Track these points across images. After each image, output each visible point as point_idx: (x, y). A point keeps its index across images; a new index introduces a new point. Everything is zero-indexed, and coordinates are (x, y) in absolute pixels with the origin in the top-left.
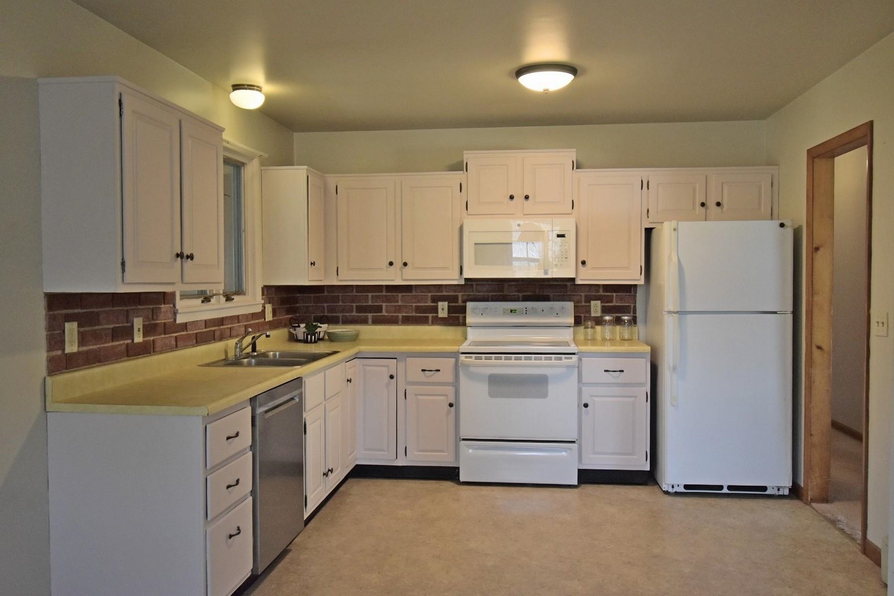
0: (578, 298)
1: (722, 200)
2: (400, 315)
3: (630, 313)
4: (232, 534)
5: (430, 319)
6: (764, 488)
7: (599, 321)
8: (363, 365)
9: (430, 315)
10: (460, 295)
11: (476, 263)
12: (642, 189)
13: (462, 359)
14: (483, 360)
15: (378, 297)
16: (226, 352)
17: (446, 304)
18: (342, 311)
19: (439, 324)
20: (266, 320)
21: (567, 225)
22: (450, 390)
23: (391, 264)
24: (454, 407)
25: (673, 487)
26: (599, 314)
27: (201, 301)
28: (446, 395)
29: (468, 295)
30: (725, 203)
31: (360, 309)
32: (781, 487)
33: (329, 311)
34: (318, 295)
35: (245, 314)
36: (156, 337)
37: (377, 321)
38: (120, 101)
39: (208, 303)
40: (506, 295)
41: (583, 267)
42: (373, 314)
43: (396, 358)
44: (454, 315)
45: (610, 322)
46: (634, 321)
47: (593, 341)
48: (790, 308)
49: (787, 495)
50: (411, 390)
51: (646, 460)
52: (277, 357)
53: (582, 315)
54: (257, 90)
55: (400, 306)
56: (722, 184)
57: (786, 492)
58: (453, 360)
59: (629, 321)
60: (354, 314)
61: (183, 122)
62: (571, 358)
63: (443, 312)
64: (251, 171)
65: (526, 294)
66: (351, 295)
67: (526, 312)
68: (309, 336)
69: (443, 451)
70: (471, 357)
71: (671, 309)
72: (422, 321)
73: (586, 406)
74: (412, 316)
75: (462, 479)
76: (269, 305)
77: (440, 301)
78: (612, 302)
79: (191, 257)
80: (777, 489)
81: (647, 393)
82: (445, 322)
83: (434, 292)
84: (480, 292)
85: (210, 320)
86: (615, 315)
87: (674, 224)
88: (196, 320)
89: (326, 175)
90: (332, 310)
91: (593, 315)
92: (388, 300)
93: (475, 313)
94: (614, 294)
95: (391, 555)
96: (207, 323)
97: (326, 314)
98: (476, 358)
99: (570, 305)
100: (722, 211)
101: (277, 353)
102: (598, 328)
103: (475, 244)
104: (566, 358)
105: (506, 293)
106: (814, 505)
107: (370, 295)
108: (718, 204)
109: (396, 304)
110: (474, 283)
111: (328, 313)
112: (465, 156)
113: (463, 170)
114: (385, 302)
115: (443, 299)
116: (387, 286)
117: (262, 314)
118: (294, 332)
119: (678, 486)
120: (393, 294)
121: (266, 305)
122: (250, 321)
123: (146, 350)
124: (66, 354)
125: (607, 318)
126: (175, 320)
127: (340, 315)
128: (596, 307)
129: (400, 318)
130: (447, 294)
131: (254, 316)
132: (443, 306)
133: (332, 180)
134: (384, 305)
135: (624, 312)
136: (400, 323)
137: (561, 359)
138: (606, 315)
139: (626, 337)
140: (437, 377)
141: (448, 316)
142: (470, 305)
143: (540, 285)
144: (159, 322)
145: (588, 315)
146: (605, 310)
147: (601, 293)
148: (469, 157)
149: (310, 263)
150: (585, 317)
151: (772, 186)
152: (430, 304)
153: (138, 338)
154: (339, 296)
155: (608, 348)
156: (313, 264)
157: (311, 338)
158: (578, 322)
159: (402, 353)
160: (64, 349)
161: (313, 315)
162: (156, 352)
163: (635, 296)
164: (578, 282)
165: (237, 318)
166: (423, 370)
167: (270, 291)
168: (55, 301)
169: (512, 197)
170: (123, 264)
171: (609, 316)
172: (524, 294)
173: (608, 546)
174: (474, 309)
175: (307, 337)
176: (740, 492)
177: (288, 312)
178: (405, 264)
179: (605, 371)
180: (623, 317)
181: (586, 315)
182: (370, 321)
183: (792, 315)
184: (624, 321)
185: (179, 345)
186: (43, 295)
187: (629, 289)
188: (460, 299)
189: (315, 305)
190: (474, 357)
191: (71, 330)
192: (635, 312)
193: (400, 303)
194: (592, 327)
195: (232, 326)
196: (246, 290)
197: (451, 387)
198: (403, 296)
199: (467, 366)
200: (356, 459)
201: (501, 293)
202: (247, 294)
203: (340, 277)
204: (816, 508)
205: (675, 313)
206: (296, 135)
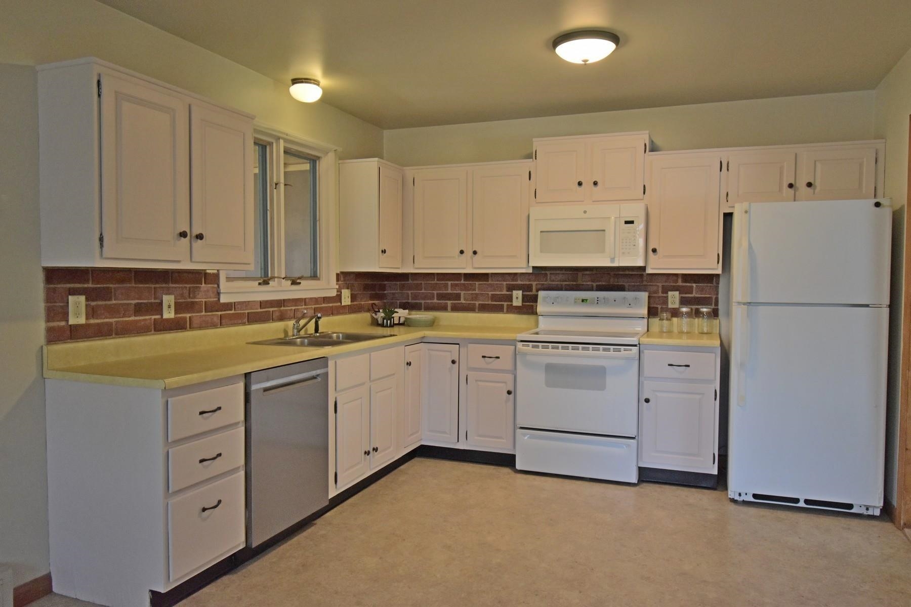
0: (655, 288)
1: (815, 181)
2: (476, 302)
3: (711, 305)
4: (206, 507)
5: (505, 308)
6: (850, 506)
7: (675, 313)
8: (428, 350)
9: (505, 304)
10: (534, 284)
11: (541, 252)
12: (721, 171)
13: (520, 347)
14: (540, 349)
15: (457, 285)
16: (286, 332)
17: (520, 293)
18: (425, 298)
19: (514, 313)
20: (343, 304)
21: (636, 211)
22: (510, 377)
23: (462, 252)
24: (513, 394)
25: (740, 495)
26: (676, 306)
27: (258, 283)
28: (505, 383)
29: (542, 284)
30: (818, 184)
31: (441, 297)
32: (870, 506)
33: (413, 299)
34: (403, 282)
35: (315, 298)
36: (194, 315)
37: (455, 309)
38: (99, 82)
39: (267, 286)
40: (580, 285)
41: (655, 255)
42: (451, 302)
43: (458, 344)
44: (528, 304)
45: (689, 315)
46: (715, 314)
47: (670, 333)
48: (887, 301)
49: (878, 516)
50: (472, 375)
51: (714, 463)
52: (341, 339)
53: (659, 307)
54: (314, 84)
55: (477, 294)
56: (815, 161)
57: (877, 513)
58: (513, 347)
59: (708, 314)
60: (435, 301)
61: (193, 108)
62: (631, 350)
63: (517, 301)
64: (326, 165)
65: (600, 283)
66: (431, 283)
67: (598, 301)
68: (385, 321)
69: (501, 438)
70: (528, 346)
71: (740, 299)
72: (498, 309)
73: (647, 401)
74: (488, 304)
75: (518, 467)
76: (347, 290)
77: (515, 290)
78: (692, 294)
79: (200, 237)
80: (865, 508)
81: (716, 391)
82: (519, 310)
83: (509, 281)
84: (553, 281)
85: (267, 301)
86: (694, 307)
87: (745, 205)
88: (248, 300)
89: (405, 168)
90: (415, 297)
91: (670, 306)
92: (466, 288)
93: (546, 301)
94: (694, 285)
95: (404, 540)
96: (262, 304)
97: (410, 301)
98: (533, 347)
99: (644, 296)
100: (814, 193)
101: (341, 335)
102: (675, 320)
103: (541, 232)
104: (625, 350)
105: (580, 282)
106: (906, 530)
107: (450, 283)
108: (809, 185)
109: (474, 292)
110: (548, 272)
111: (412, 300)
112: (535, 144)
113: (532, 158)
114: (463, 290)
115: (518, 288)
116: (465, 275)
117: (339, 298)
118: (375, 317)
119: (746, 494)
120: (471, 282)
121: (343, 291)
122: (322, 304)
123: (177, 326)
124: (70, 325)
125: (684, 310)
126: (219, 299)
127: (423, 302)
128: (674, 298)
129: (477, 305)
130: (522, 283)
131: (326, 299)
132: (517, 295)
133: (410, 172)
134: (462, 293)
135: (703, 305)
136: (477, 311)
137: (619, 350)
138: (683, 306)
139: (705, 330)
140: (495, 364)
141: (522, 305)
142: (541, 294)
143: (615, 274)
144: (197, 300)
145: (664, 306)
146: (684, 302)
147: (680, 283)
148: (538, 145)
149: (381, 252)
150: (662, 308)
151: (876, 163)
152: (505, 292)
153: (169, 314)
154: (421, 283)
155: (684, 341)
156: (384, 252)
157: (387, 322)
158: (652, 312)
159: (464, 339)
160: (67, 321)
161: (398, 302)
162: (193, 328)
163: (717, 287)
164: (649, 271)
165: (304, 301)
166: (484, 357)
167: (345, 278)
168: (53, 275)
169: (580, 184)
170: (101, 239)
171: (687, 307)
172: (598, 284)
173: (635, 555)
174: (545, 298)
175: (383, 321)
176: (817, 507)
177: (372, 297)
178: (475, 253)
179: (669, 365)
180: (702, 309)
181: (663, 306)
182: (449, 308)
183: (888, 309)
184: (703, 313)
185: (223, 324)
186: (41, 269)
187: (710, 279)
188: (534, 288)
189: (401, 292)
190: (531, 346)
191: (77, 305)
192: (717, 304)
193: (477, 292)
194: (667, 319)
195: (297, 308)
196: (320, 276)
197: (511, 375)
198: (479, 284)
199: (525, 354)
200: (421, 439)
201: (575, 283)
202: (321, 279)
203: (416, 265)
204: (907, 534)
205: (744, 304)
206: (387, 133)
